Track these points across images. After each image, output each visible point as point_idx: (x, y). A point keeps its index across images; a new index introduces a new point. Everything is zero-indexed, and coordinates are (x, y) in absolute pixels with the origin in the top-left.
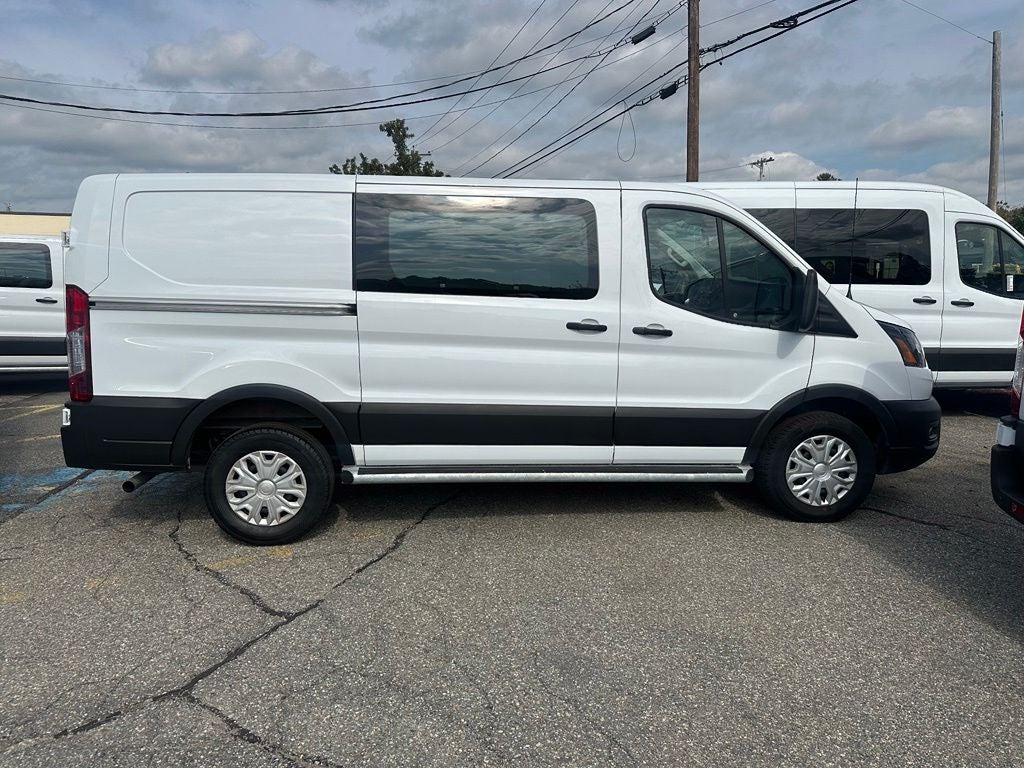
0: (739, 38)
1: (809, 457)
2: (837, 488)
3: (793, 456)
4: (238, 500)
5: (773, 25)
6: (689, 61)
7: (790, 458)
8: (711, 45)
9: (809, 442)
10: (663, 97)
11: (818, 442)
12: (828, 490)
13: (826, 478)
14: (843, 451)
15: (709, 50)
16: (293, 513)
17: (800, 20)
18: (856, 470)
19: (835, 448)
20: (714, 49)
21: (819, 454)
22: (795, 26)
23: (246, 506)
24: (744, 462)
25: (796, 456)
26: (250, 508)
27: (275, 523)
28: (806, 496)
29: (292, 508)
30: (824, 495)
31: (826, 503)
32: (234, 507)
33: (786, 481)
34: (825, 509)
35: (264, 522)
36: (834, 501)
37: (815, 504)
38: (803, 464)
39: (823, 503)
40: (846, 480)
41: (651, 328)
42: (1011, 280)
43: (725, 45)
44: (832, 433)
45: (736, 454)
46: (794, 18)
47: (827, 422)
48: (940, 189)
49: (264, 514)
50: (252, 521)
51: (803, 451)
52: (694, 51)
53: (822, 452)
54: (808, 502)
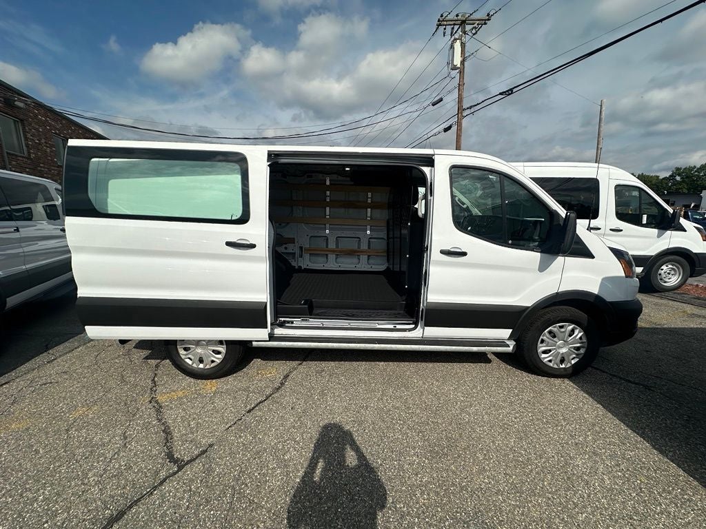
0: (483, 102)
1: (554, 337)
2: (571, 357)
3: (543, 336)
4: (185, 353)
5: (501, 94)
6: (458, 114)
7: (541, 337)
8: (468, 106)
9: (555, 327)
10: (445, 132)
11: (561, 327)
12: (566, 358)
13: (564, 350)
14: (579, 334)
15: (468, 108)
16: (218, 361)
17: (514, 90)
18: (586, 346)
19: (573, 331)
20: (471, 107)
21: (561, 335)
22: (512, 93)
23: (190, 356)
24: (510, 338)
25: (545, 336)
26: (192, 358)
27: (208, 367)
28: (550, 361)
29: (218, 358)
30: (562, 361)
31: (563, 366)
32: (183, 357)
33: (537, 351)
34: (562, 370)
35: (201, 366)
36: (569, 365)
37: (556, 366)
38: (551, 341)
39: (561, 366)
40: (579, 352)
41: (452, 250)
42: (645, 217)
43: (476, 105)
44: (572, 322)
45: (505, 333)
46: (511, 90)
47: (569, 315)
48: (607, 166)
49: (201, 361)
50: (195, 365)
51: (550, 332)
52: (461, 109)
53: (562, 334)
54: (551, 364)
